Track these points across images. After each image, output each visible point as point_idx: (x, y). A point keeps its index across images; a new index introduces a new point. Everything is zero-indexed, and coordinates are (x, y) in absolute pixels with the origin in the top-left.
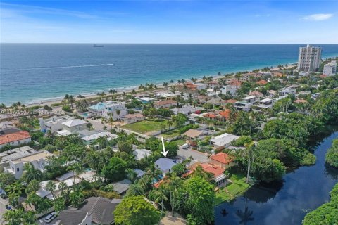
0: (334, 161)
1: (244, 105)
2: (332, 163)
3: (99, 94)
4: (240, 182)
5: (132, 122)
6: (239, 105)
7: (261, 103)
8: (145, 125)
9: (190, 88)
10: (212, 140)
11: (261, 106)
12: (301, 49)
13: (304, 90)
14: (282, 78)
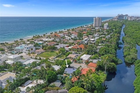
0: (129, 61)
1: (84, 42)
2: (128, 62)
3: (15, 41)
4: (102, 74)
5: (40, 53)
6: (82, 42)
7: (91, 41)
8: (46, 54)
9: (57, 36)
10: (81, 58)
11: (91, 42)
12: (94, 18)
13: (102, 35)
14: (90, 30)
